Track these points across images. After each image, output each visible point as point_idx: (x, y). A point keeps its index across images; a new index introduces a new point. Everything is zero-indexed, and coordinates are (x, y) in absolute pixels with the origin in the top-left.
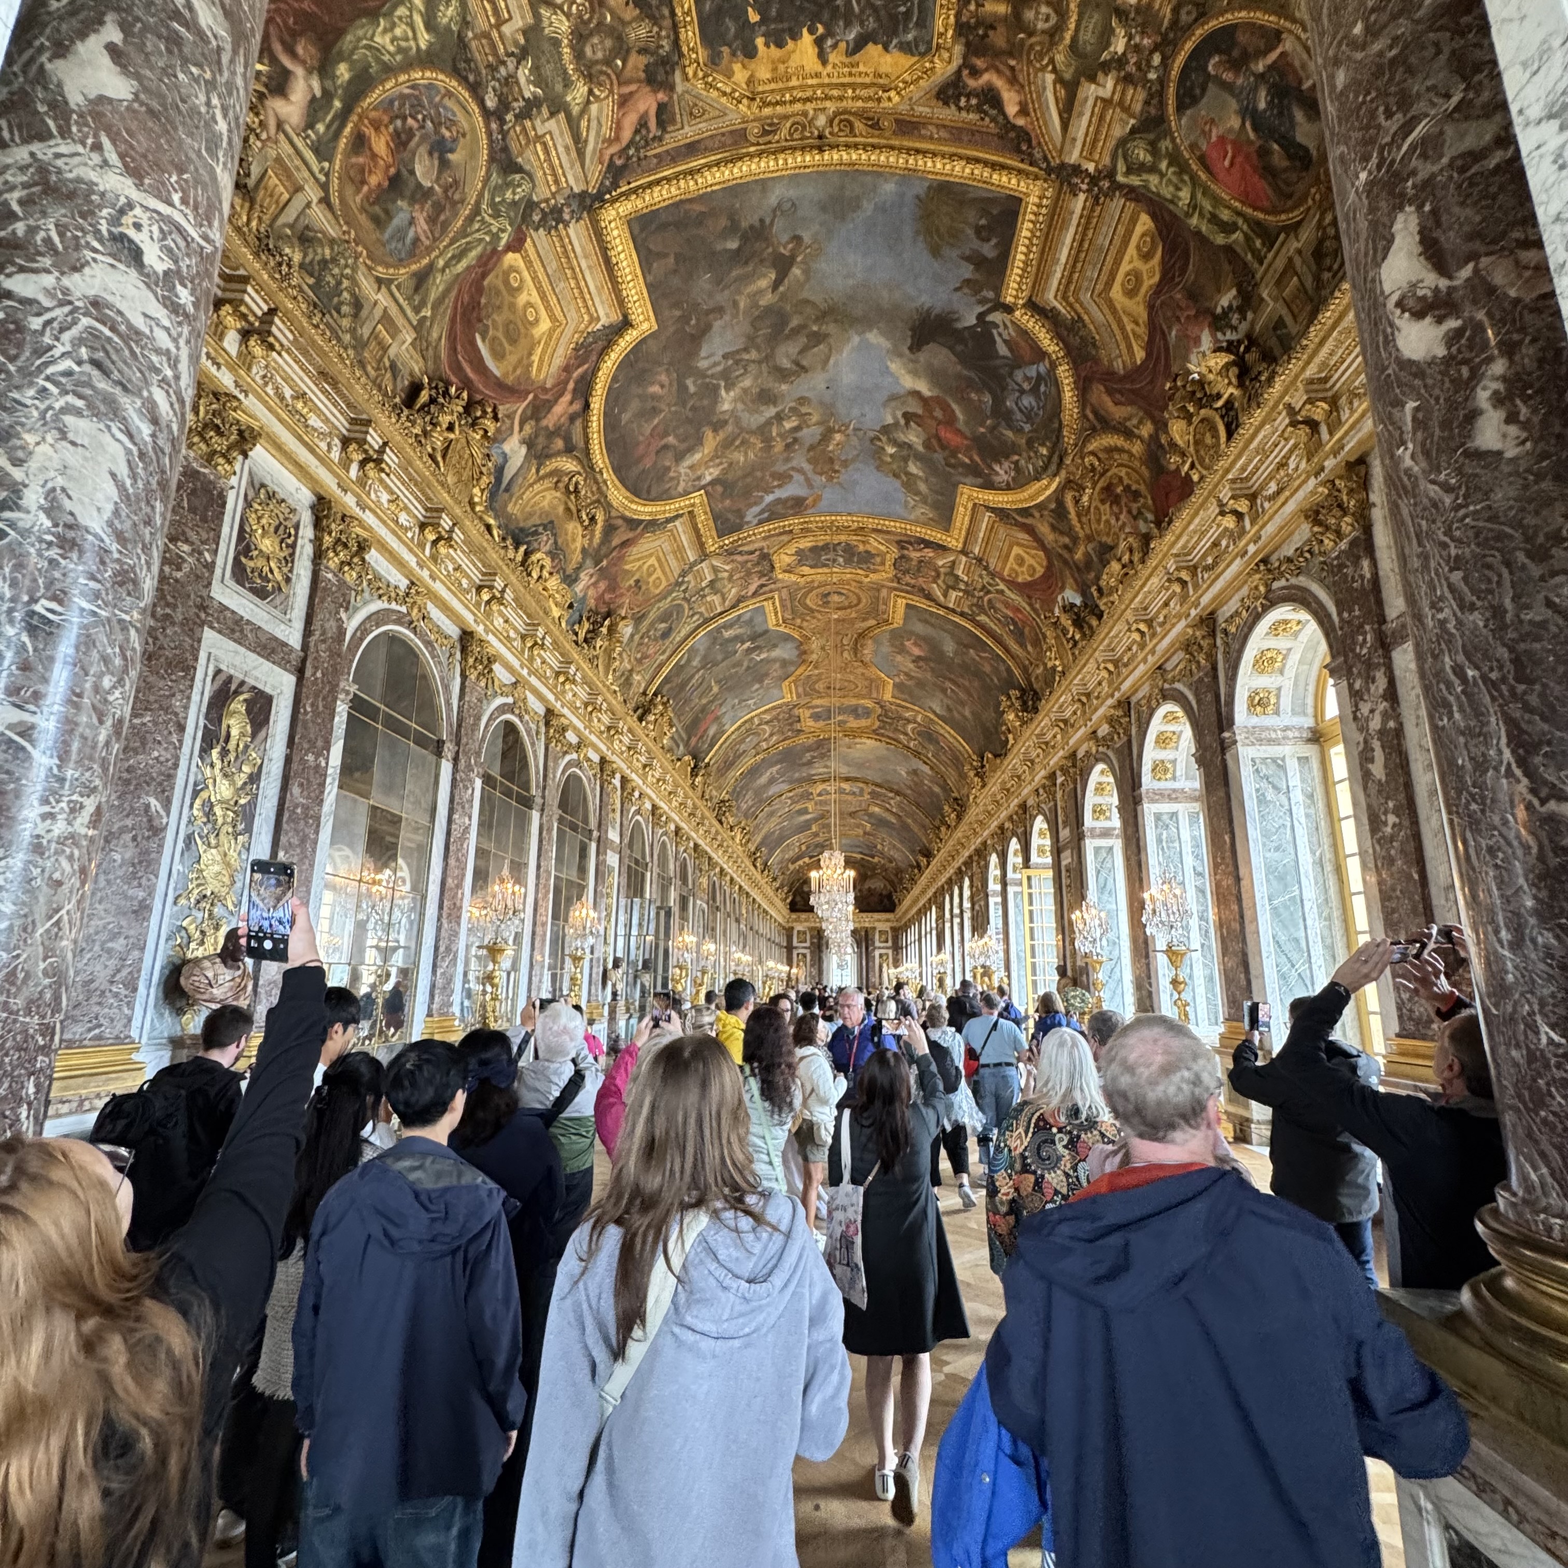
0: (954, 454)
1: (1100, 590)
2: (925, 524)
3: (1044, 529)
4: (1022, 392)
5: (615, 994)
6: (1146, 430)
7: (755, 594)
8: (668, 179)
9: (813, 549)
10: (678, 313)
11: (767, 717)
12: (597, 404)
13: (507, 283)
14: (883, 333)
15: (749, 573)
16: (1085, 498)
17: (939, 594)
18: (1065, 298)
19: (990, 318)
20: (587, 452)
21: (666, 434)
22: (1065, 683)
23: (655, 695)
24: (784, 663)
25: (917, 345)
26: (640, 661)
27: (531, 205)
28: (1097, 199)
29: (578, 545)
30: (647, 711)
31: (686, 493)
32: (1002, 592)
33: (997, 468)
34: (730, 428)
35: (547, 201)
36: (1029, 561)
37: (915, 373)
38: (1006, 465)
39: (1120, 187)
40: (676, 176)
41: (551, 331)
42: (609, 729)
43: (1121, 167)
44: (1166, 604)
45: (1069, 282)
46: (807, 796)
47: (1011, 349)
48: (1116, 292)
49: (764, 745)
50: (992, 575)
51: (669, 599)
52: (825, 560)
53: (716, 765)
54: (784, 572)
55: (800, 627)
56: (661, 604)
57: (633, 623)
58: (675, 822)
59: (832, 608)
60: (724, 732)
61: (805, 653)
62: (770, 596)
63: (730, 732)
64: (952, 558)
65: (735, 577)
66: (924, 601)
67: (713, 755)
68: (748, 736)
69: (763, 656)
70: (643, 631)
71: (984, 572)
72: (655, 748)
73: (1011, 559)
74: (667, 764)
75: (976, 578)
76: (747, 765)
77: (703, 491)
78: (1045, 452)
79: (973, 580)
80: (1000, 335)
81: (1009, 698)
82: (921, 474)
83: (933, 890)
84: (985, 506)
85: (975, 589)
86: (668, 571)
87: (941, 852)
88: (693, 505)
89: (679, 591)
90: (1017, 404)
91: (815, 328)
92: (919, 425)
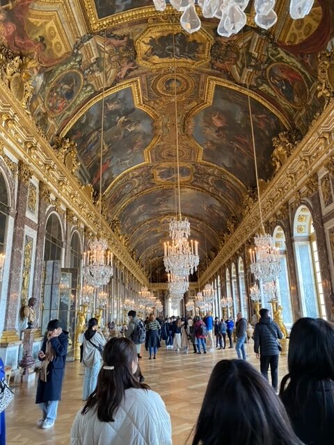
5: (30, 324)
9: (161, 39)
11: (136, 173)
15: (121, 58)
17: (236, 73)
23: (66, 137)
24: (145, 136)
26: (52, 109)
30: (59, 146)
32: (282, 58)
49: (135, 191)
50: (277, 45)
51: (69, 66)
52: (169, 50)
53: (110, 199)
54: (144, 59)
55: (153, 108)
56: (63, 68)
57: (42, 75)
58: (84, 223)
59: (171, 93)
60: (113, 179)
61: (156, 128)
62: (135, 79)
63: (116, 180)
64: (249, 38)
65: (112, 59)
66: (227, 81)
67: (108, 192)
68: (126, 185)
69: (133, 129)
70: (52, 85)
71: (270, 45)
72: (64, 169)
73: (293, 25)
74: (75, 183)
75: (264, 53)
76: (127, 202)
79: (261, 55)
81: (279, 138)
83: (219, 268)
85: (262, 63)
86: (65, 38)
87: (224, 247)
89: (75, 61)
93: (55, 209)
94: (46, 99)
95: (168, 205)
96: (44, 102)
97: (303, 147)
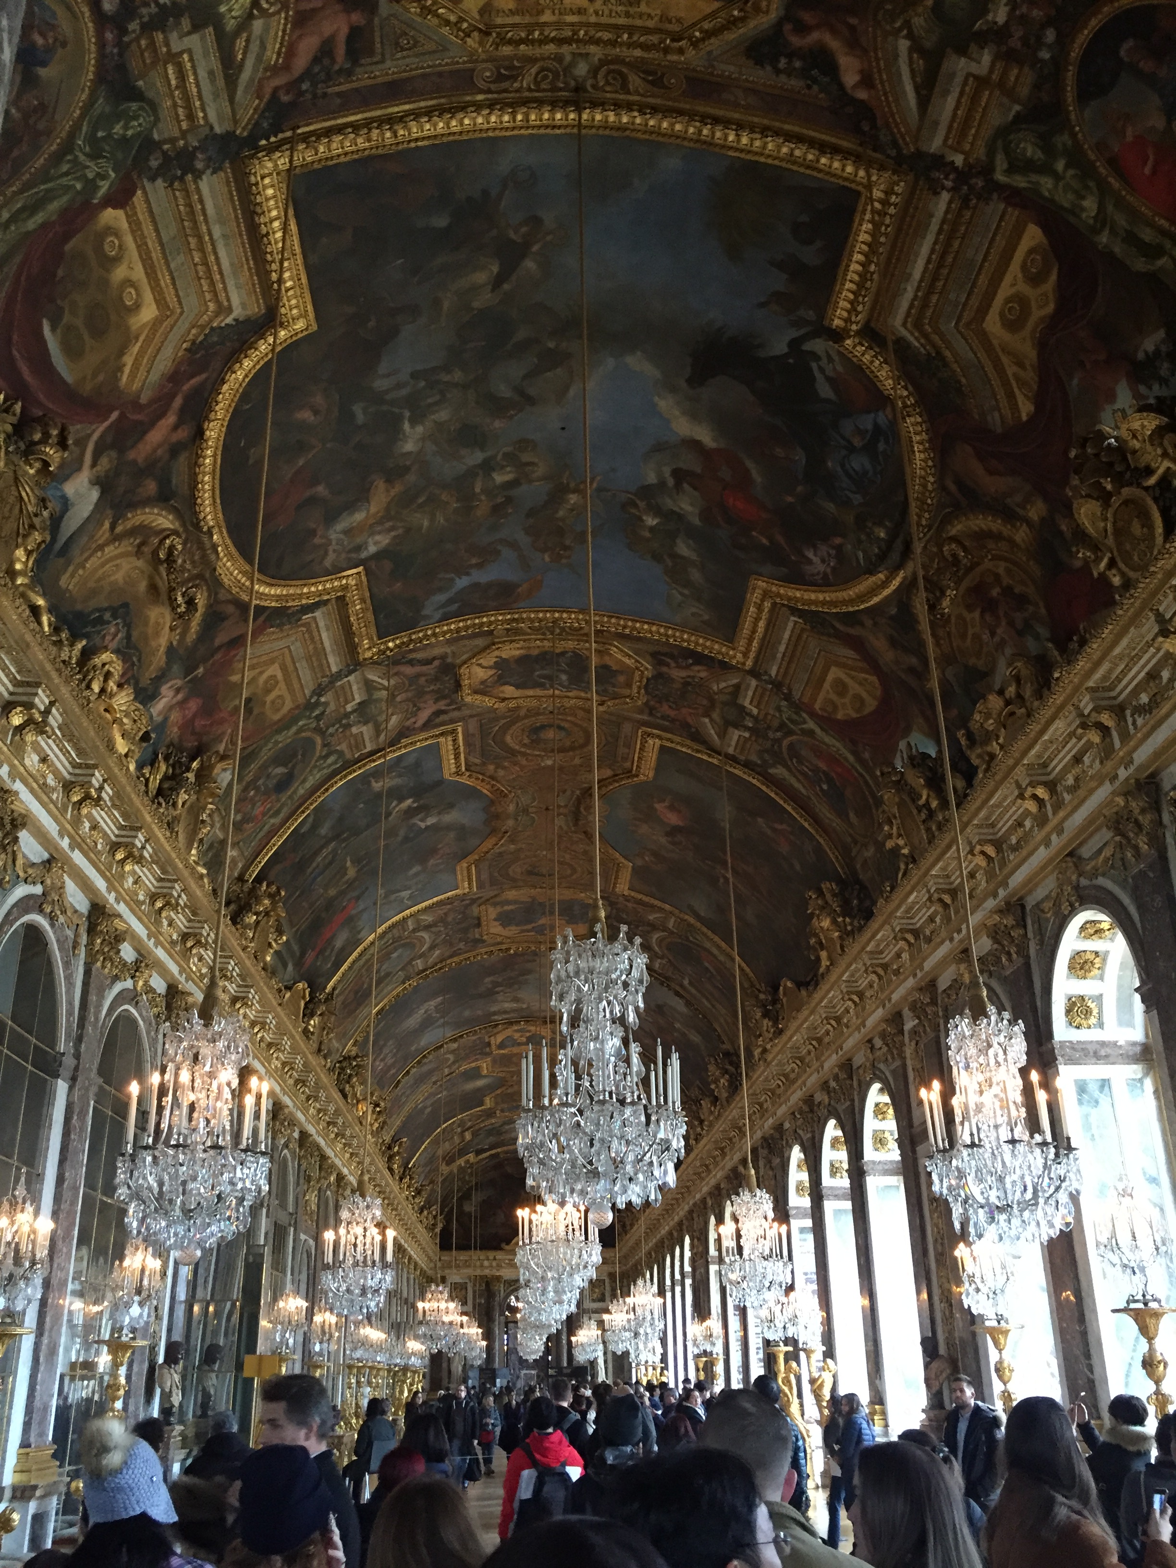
0: (745, 531)
1: (970, 736)
2: (695, 630)
3: (879, 643)
4: (851, 449)
6: (1036, 511)
7: (427, 725)
8: (355, 127)
9: (522, 660)
10: (351, 310)
11: (428, 918)
12: (214, 432)
13: (99, 248)
14: (650, 358)
15: (421, 694)
16: (946, 603)
17: (712, 733)
18: (918, 325)
19: (807, 346)
20: (192, 501)
21: (314, 482)
22: (916, 874)
23: (258, 880)
24: (462, 832)
25: (698, 379)
26: (239, 827)
27: (148, 145)
28: (965, 202)
29: (163, 642)
30: (245, 908)
31: (336, 570)
32: (811, 733)
33: (810, 554)
34: (411, 478)
35: (173, 141)
36: (854, 688)
37: (694, 416)
38: (823, 549)
39: (1000, 187)
40: (368, 124)
41: (157, 323)
42: (185, 937)
43: (1001, 162)
44: (1077, 760)
45: (925, 305)
46: (481, 1048)
47: (836, 390)
48: (993, 324)
49: (419, 964)
50: (798, 707)
51: (294, 729)
52: (540, 676)
53: (341, 998)
54: (476, 692)
55: (492, 778)
56: (280, 738)
59: (544, 750)
60: (357, 943)
61: (497, 816)
62: (450, 727)
63: (366, 943)
64: (735, 681)
65: (399, 699)
66: (688, 742)
67: (339, 982)
68: (396, 949)
69: (431, 821)
70: (248, 778)
71: (784, 703)
72: (253, 970)
73: (827, 685)
74: (270, 996)
75: (771, 712)
76: (390, 996)
77: (361, 569)
78: (882, 535)
79: (767, 714)
80: (822, 370)
81: (821, 894)
82: (694, 556)
83: (687, 1208)
84: (789, 607)
85: (769, 727)
86: (296, 686)
87: (703, 1142)
88: (345, 588)
89: (309, 718)
90: (843, 466)
91: (551, 345)
92: (695, 489)
95: (521, 995)
97: (868, 943)
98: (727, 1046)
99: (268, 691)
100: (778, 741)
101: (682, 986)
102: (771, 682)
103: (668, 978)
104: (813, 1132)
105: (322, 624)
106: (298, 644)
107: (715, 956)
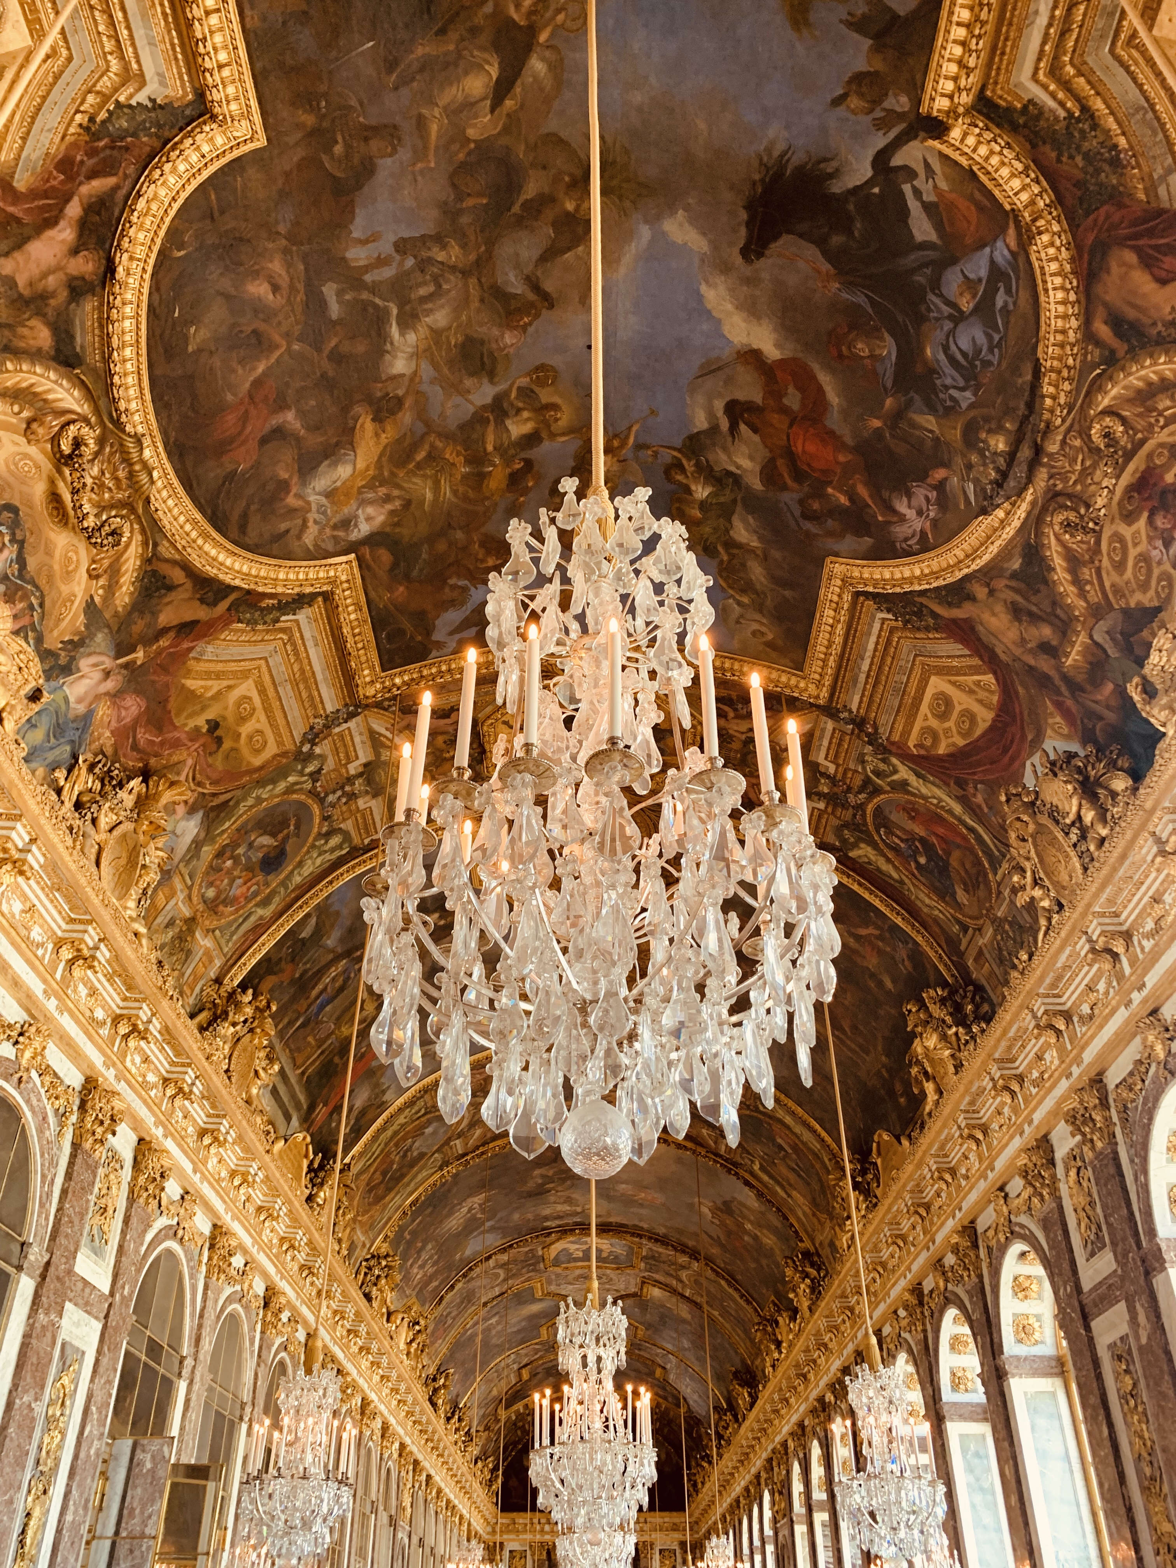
0: (818, 492)
4: (958, 317)
10: (309, 120)
12: (133, 275)
14: (692, 221)
18: (1055, 71)
19: (897, 161)
20: (107, 379)
21: (281, 405)
23: (243, 986)
26: (213, 906)
29: (78, 590)
30: (218, 1016)
31: (319, 554)
32: (904, 784)
33: (902, 507)
34: (406, 417)
36: (962, 701)
37: (752, 308)
38: (921, 493)
46: (533, 1263)
47: (939, 226)
49: (458, 1146)
50: (885, 751)
51: (282, 786)
53: (365, 1177)
56: (264, 793)
57: (199, 815)
58: (265, 1275)
60: (382, 1106)
63: (391, 1110)
67: (361, 1154)
68: (429, 1123)
70: (224, 840)
71: (869, 749)
72: (224, 1092)
73: (924, 708)
74: (253, 1136)
75: (852, 766)
76: (426, 1185)
77: (353, 555)
78: (1001, 446)
79: (846, 771)
80: (917, 193)
81: (923, 1006)
82: (755, 544)
83: (765, 1455)
84: (874, 596)
85: (849, 789)
86: (281, 722)
87: (780, 1370)
88: (333, 581)
89: (302, 774)
90: (946, 349)
91: (570, 206)
92: (755, 430)
93: (173, 1232)
94: (198, 881)
96: (190, 888)
98: (807, 1244)
99: (243, 720)
100: (861, 807)
101: (752, 1173)
102: (852, 721)
103: (736, 1164)
104: (925, 1331)
105: (307, 635)
106: (278, 658)
107: (788, 1127)
